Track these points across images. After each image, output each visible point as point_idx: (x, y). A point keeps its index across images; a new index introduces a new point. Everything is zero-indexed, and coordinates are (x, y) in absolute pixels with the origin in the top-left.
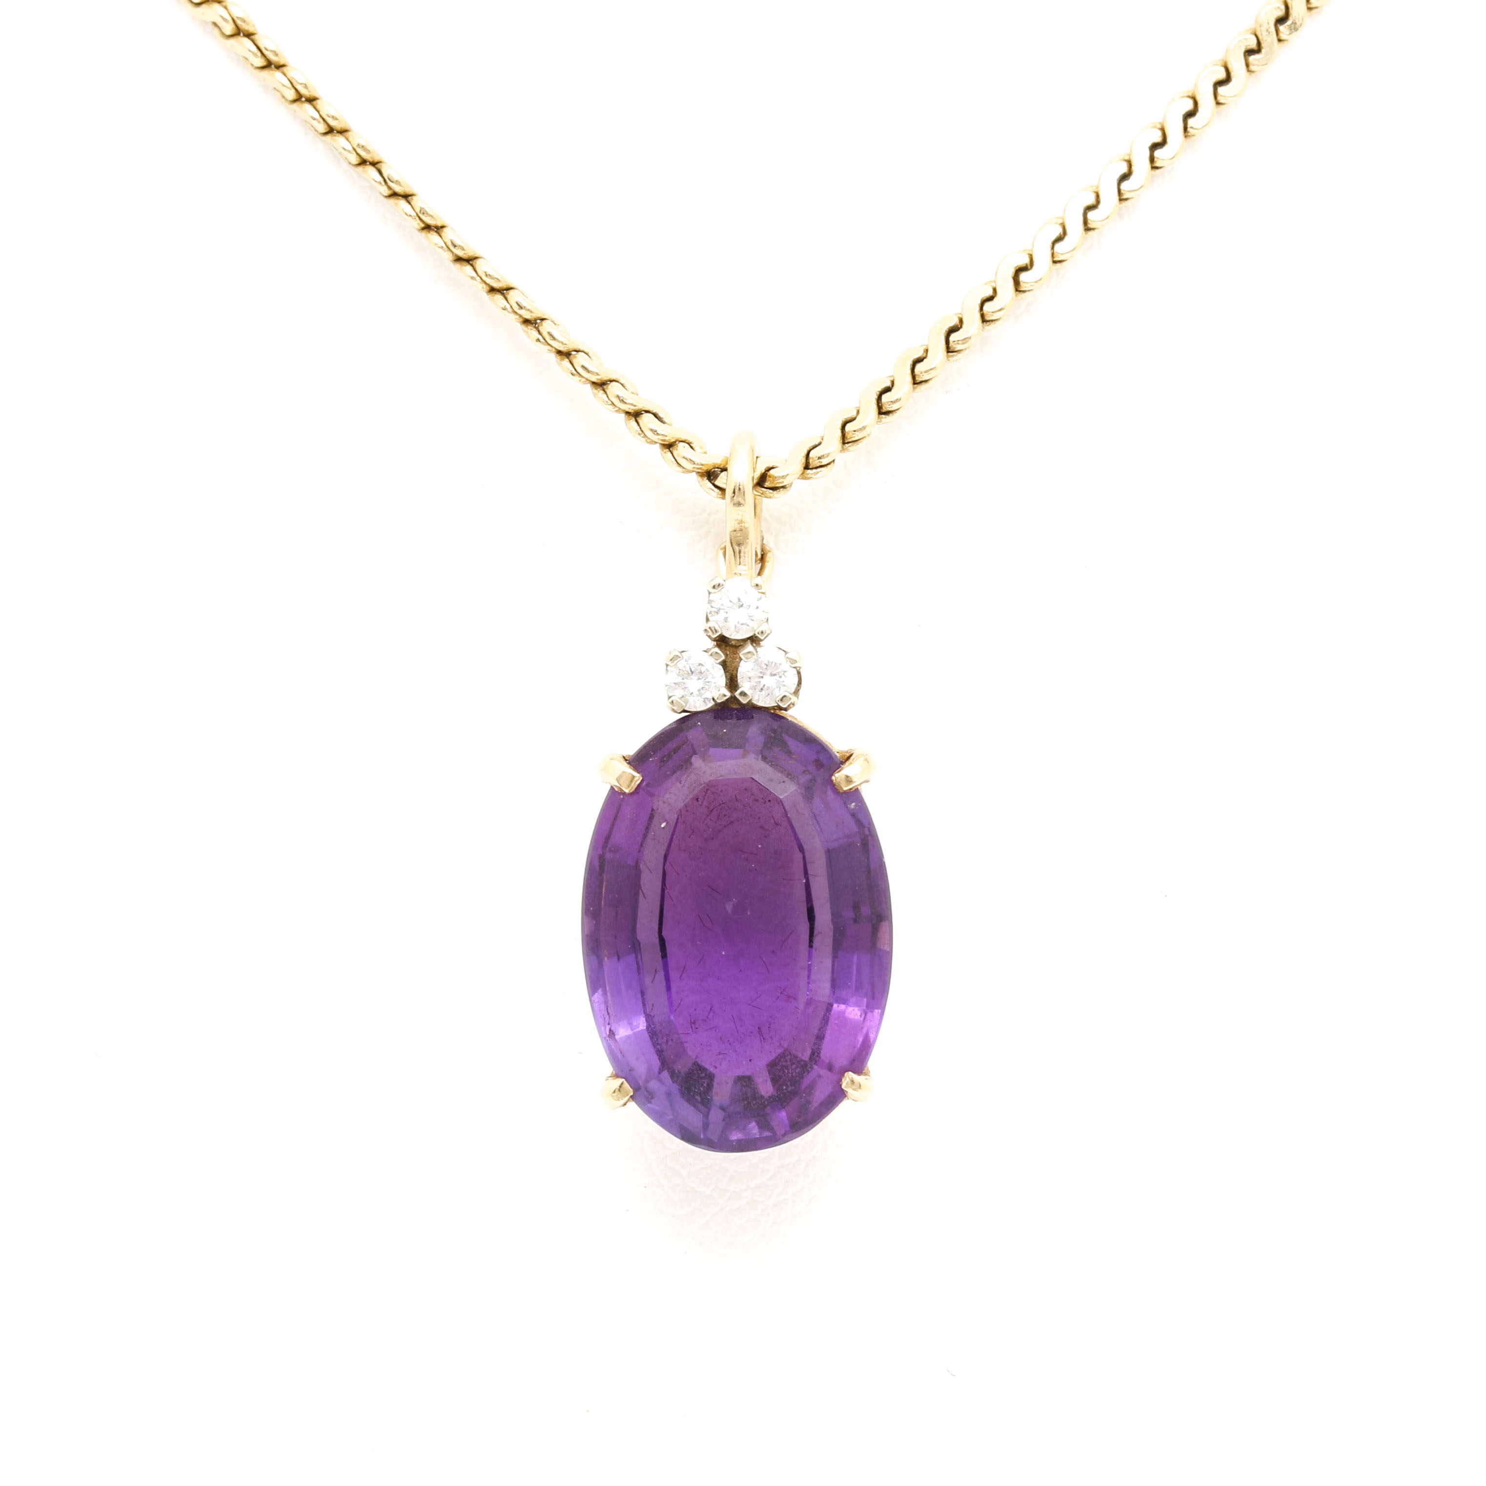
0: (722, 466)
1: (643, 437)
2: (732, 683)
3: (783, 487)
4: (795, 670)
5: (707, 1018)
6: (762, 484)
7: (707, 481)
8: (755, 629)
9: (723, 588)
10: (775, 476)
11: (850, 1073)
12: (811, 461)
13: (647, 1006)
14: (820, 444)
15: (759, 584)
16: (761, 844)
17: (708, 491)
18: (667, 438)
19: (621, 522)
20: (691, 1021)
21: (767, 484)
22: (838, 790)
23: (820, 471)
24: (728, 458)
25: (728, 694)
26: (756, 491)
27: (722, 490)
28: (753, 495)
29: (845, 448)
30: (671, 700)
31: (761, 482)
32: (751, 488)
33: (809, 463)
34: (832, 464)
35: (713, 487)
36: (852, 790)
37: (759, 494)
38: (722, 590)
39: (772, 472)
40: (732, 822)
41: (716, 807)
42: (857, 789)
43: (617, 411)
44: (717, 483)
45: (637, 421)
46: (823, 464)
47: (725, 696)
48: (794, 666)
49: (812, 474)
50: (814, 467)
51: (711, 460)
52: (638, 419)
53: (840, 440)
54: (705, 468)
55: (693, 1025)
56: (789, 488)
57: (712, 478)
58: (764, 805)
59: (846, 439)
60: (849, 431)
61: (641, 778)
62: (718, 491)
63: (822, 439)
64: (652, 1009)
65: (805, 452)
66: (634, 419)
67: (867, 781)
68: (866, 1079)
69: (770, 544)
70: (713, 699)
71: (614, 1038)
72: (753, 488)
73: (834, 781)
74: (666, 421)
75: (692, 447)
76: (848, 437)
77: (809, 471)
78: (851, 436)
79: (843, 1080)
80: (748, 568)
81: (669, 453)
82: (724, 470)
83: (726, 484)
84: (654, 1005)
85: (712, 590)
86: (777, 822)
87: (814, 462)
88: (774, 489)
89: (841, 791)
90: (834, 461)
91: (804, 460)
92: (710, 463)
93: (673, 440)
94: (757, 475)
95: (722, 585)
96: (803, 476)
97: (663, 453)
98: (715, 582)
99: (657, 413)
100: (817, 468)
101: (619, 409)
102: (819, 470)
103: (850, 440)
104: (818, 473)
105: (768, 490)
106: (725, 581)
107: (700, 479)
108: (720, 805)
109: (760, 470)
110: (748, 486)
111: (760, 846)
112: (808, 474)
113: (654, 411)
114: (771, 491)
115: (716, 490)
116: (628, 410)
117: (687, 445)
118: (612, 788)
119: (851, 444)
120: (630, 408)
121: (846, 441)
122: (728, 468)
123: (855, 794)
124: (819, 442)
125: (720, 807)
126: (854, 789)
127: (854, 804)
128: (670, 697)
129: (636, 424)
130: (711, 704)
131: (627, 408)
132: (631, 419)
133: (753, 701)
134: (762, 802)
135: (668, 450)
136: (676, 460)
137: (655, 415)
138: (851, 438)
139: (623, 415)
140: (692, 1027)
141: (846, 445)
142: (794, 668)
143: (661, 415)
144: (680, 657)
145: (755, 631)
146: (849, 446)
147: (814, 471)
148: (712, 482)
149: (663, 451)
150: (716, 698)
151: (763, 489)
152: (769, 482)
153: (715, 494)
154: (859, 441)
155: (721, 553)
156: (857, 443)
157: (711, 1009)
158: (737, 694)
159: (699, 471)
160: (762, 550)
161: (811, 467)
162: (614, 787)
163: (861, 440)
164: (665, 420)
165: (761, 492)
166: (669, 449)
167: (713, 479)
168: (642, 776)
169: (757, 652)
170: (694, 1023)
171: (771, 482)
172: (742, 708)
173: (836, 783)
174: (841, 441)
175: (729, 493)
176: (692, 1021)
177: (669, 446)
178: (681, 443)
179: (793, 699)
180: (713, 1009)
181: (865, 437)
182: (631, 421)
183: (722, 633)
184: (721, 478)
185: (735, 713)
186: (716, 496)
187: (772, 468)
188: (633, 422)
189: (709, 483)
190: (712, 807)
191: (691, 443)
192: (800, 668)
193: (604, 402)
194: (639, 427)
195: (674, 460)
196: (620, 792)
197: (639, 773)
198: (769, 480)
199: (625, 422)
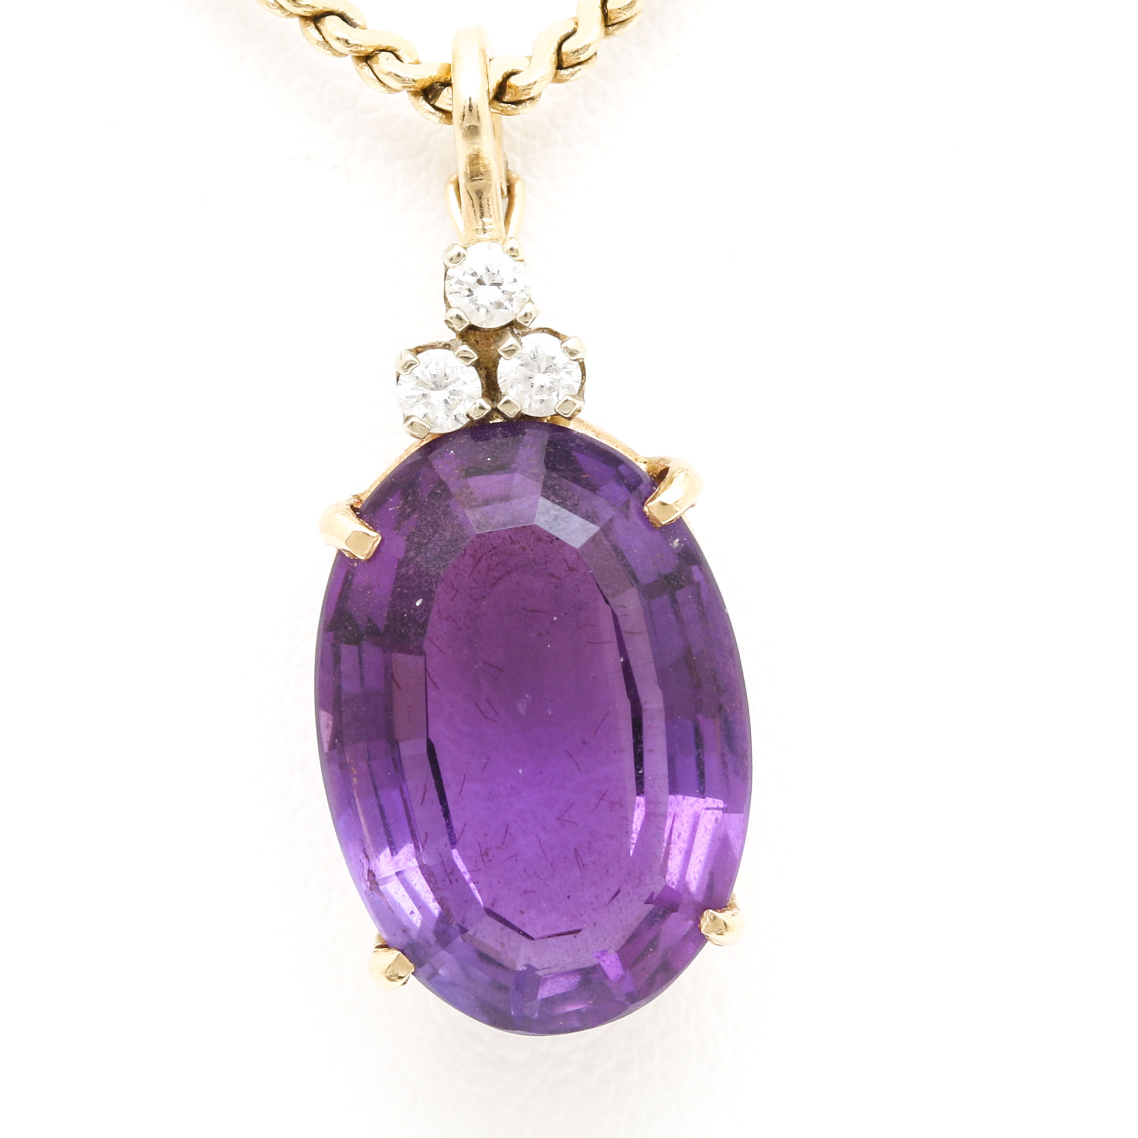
0: (442, 80)
1: (328, 50)
2: (491, 389)
3: (532, 99)
4: (576, 363)
5: (503, 844)
6: (500, 97)
7: (424, 101)
8: (516, 312)
9: (465, 260)
10: (517, 85)
11: (711, 911)
12: (564, 58)
13: (418, 836)
14: (574, 32)
15: (514, 247)
16: (556, 616)
17: (427, 116)
18: (363, 49)
19: (307, 158)
20: (481, 850)
21: (507, 98)
22: (654, 524)
23: (579, 70)
24: (450, 65)
25: (488, 407)
26: (494, 108)
27: (447, 114)
28: (490, 113)
29: (609, 32)
30: (409, 422)
31: (500, 93)
32: (487, 104)
33: (562, 60)
34: (594, 58)
35: (433, 110)
36: (673, 522)
37: (499, 112)
38: (465, 261)
39: (513, 81)
40: (508, 572)
41: (485, 554)
42: (681, 517)
43: (288, 15)
44: (437, 104)
45: (317, 28)
46: (581, 60)
47: (482, 408)
48: (575, 358)
49: (568, 75)
50: (569, 65)
51: (427, 73)
52: (319, 25)
53: (602, 24)
54: (419, 86)
55: (484, 857)
56: (538, 99)
57: (430, 97)
58: (550, 545)
59: (609, 20)
60: (612, 10)
61: (380, 538)
62: (441, 114)
63: (577, 24)
64: (426, 841)
65: (556, 46)
66: (313, 25)
67: (693, 506)
68: (733, 915)
69: (517, 169)
70: (468, 416)
71: (378, 889)
72: (490, 104)
73: (648, 514)
74: (358, 23)
75: (398, 57)
76: (613, 18)
77: (563, 72)
78: (616, 16)
79: (702, 922)
80: (495, 220)
81: (367, 69)
82: (447, 84)
83: (452, 99)
84: (428, 834)
85: (449, 264)
86: (570, 566)
87: (568, 60)
88: (517, 103)
89: (658, 526)
90: (596, 54)
91: (553, 58)
92: (426, 77)
93: (371, 50)
94: (493, 86)
95: (464, 256)
96: (556, 79)
97: (358, 67)
98: (453, 253)
99: (345, 12)
100: (573, 66)
101: (291, 13)
102: (577, 68)
103: (615, 21)
104: (576, 72)
105: (510, 105)
106: (465, 248)
107: (413, 98)
108: (490, 551)
109: (496, 79)
110: (482, 101)
111: (555, 619)
112: (562, 76)
113: (340, 10)
114: (513, 106)
115: (439, 114)
116: (303, 14)
117: (390, 54)
118: (340, 553)
119: (616, 26)
120: (305, 12)
121: (610, 24)
122: (453, 82)
123: (678, 527)
124: (572, 29)
125: (490, 553)
126: (675, 520)
127: (677, 540)
128: (407, 419)
129: (316, 31)
130: (465, 421)
131: (300, 11)
132: (309, 26)
133: (522, 412)
134: (548, 541)
135: (364, 64)
136: (378, 78)
137: (342, 17)
138: (615, 19)
139: (297, 19)
140: (483, 860)
141: (610, 28)
142: (575, 360)
143: (350, 14)
144: (416, 363)
145: (516, 315)
146: (614, 30)
147: (571, 70)
148: (431, 103)
149: (358, 65)
150: (471, 415)
151: (502, 104)
152: (510, 95)
153: (437, 120)
154: (627, 22)
155: (452, 188)
156: (625, 23)
157: (507, 831)
158: (500, 406)
159: (412, 89)
160: (508, 180)
161: (565, 66)
162: (343, 552)
163: (631, 19)
164: (356, 21)
165: (501, 109)
166: (367, 63)
167: (432, 99)
168: (381, 534)
169: (521, 344)
170: (486, 854)
171: (512, 95)
172: (507, 422)
173: (651, 515)
174: (604, 24)
175: (456, 116)
176: (483, 850)
177: (367, 58)
178: (383, 53)
179: (579, 403)
180: (509, 830)
181: (636, 14)
182: (310, 28)
183: (470, 322)
184: (443, 97)
185: (501, 431)
186: (438, 122)
187: (513, 74)
188: (312, 29)
189: (427, 104)
190: (478, 555)
191: (395, 50)
192: (583, 359)
193: (268, 5)
194: (321, 36)
195: (374, 77)
196: (352, 558)
197: (375, 531)
198: (510, 93)
199: (302, 30)
